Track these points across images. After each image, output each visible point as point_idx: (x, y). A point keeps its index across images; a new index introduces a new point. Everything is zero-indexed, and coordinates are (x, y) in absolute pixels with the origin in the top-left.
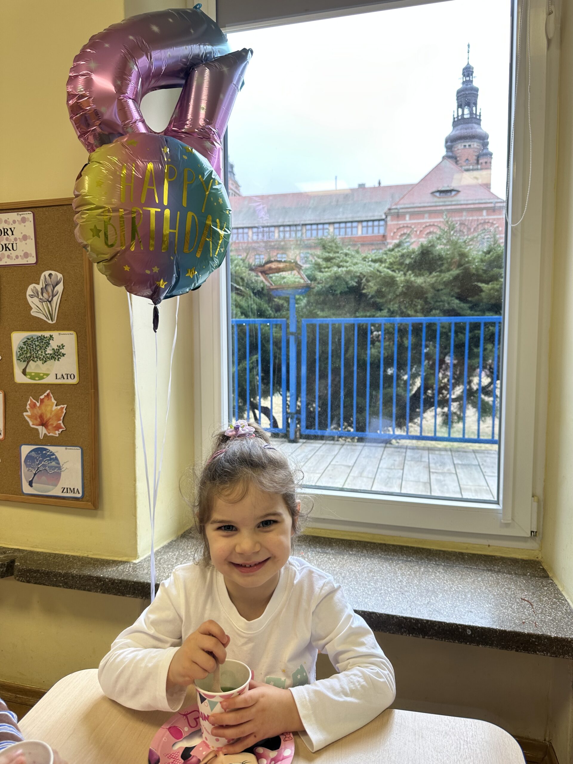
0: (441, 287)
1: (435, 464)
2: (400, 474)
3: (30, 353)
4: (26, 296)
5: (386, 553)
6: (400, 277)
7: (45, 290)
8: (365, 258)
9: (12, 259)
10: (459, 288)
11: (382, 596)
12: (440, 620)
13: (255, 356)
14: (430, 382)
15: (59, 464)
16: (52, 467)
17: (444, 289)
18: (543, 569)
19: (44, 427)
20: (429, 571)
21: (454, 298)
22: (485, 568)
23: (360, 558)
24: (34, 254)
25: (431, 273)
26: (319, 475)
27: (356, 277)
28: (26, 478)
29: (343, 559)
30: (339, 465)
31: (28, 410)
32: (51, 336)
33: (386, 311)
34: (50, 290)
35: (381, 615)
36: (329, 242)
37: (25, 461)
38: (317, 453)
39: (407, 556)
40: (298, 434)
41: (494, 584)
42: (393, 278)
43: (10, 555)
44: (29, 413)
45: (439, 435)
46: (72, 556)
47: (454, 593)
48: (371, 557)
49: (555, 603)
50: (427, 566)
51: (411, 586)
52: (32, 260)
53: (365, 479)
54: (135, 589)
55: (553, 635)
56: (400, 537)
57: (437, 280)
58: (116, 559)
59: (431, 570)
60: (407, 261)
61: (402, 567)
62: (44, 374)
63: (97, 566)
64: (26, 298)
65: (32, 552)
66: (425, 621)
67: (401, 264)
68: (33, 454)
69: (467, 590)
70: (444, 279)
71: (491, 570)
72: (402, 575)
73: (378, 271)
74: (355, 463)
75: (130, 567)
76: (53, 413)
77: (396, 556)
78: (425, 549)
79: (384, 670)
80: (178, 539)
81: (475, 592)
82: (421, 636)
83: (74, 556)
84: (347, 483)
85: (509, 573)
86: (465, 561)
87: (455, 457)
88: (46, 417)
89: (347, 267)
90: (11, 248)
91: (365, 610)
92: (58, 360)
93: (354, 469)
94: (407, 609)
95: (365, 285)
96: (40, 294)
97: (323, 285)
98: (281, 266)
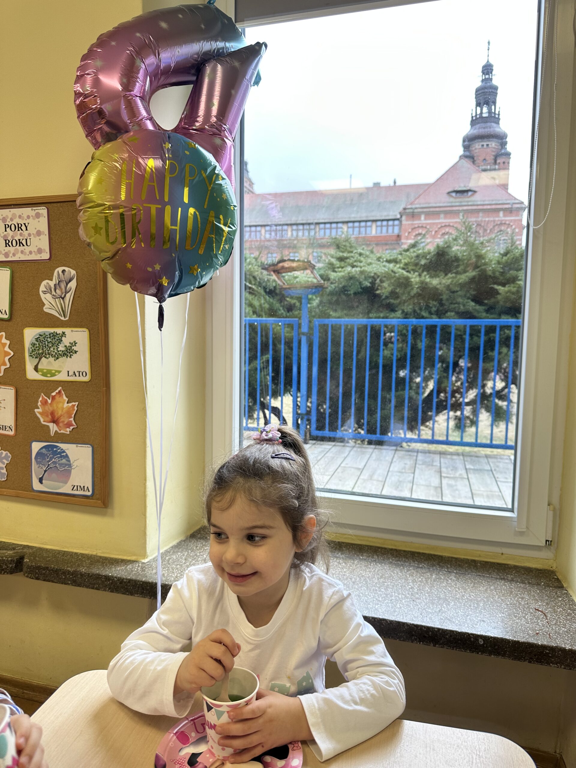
0: (457, 289)
1: (447, 468)
2: (411, 478)
3: (43, 349)
4: (39, 292)
5: (397, 559)
6: (414, 278)
7: (58, 287)
8: (380, 258)
9: (25, 254)
10: (474, 290)
11: (392, 603)
12: (451, 629)
13: (267, 356)
14: (443, 385)
15: (69, 461)
16: (62, 464)
17: (461, 290)
18: (558, 579)
19: (55, 424)
20: (441, 579)
21: (469, 301)
22: (498, 577)
23: (371, 563)
24: (48, 251)
25: (446, 275)
26: (329, 477)
27: (370, 277)
28: (37, 476)
29: (353, 563)
30: (349, 467)
31: (40, 407)
32: (63, 333)
33: (400, 312)
34: (63, 285)
35: (391, 622)
36: (344, 241)
37: (36, 458)
38: (326, 455)
41: (507, 593)
42: (407, 279)
43: (19, 551)
44: (40, 410)
45: (451, 439)
46: (81, 553)
47: (466, 602)
48: (382, 563)
49: (569, 614)
50: (439, 572)
51: (422, 593)
52: (46, 256)
53: (375, 482)
54: (143, 589)
55: (568, 647)
56: (412, 542)
57: (452, 281)
58: (125, 558)
59: (442, 577)
60: (423, 262)
61: (413, 573)
62: (56, 371)
63: (106, 565)
64: (39, 295)
65: (40, 549)
66: (436, 630)
67: (416, 265)
68: (44, 451)
69: (479, 599)
70: (460, 281)
71: (503, 579)
72: (414, 581)
73: (392, 271)
74: (365, 466)
75: (139, 566)
76: (64, 411)
77: (407, 562)
78: (437, 555)
79: (394, 679)
81: (488, 601)
82: (432, 645)
83: (83, 554)
84: (357, 485)
85: (523, 582)
86: (477, 569)
87: (467, 461)
88: (58, 414)
89: (361, 267)
90: (25, 244)
91: (376, 616)
92: (70, 357)
93: (364, 471)
94: (418, 616)
95: (378, 286)
96: (53, 290)
97: (336, 285)
98: (294, 265)
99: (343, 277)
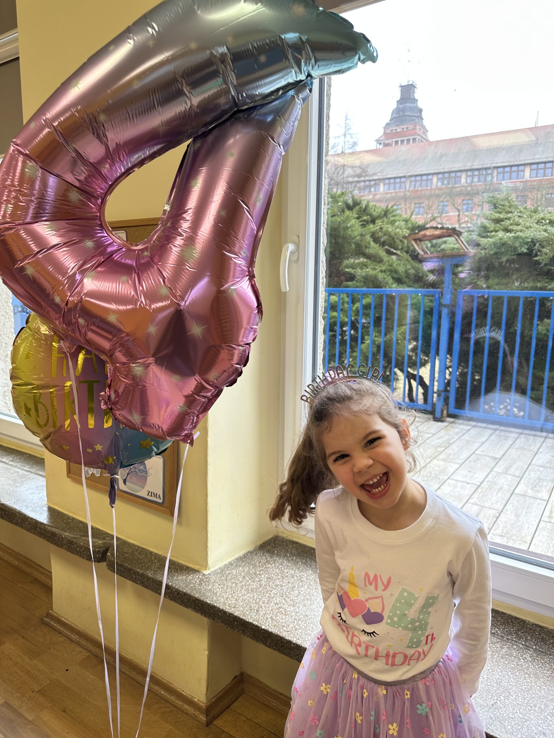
15: (146, 468)
16: (141, 470)
20: (512, 655)
26: (457, 466)
27: (527, 243)
28: (121, 477)
30: (485, 455)
36: (502, 201)
38: (462, 438)
40: (445, 412)
43: (108, 542)
47: (532, 697)
53: (509, 477)
58: (190, 565)
59: (515, 654)
74: (504, 455)
75: (198, 578)
80: (254, 550)
84: (487, 480)
89: (516, 232)
93: (501, 462)
95: (536, 252)
97: (487, 251)
98: (438, 232)
99: (495, 244)
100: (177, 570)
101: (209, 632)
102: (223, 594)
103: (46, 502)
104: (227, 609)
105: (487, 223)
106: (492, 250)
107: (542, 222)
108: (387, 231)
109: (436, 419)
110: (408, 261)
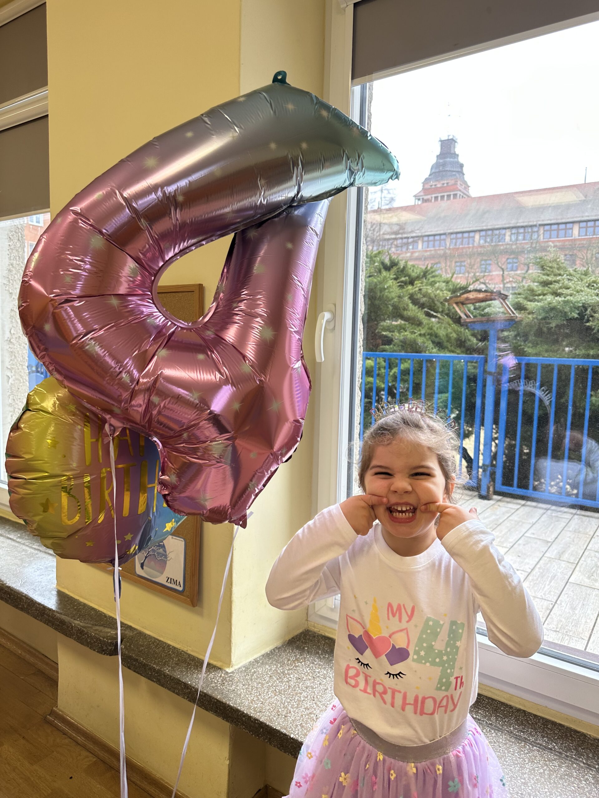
15: (165, 552)
16: (160, 553)
27: (578, 308)
28: (139, 561)
30: (536, 538)
39: (549, 739)
40: (491, 489)
59: (575, 774)
61: (536, 757)
63: (190, 668)
65: (140, 634)
72: (531, 772)
74: (556, 538)
75: (221, 676)
80: (283, 646)
83: (175, 648)
89: (566, 296)
95: (589, 317)
97: (535, 316)
98: (481, 295)
100: (197, 666)
101: (231, 737)
102: (247, 696)
103: (55, 586)
104: (252, 713)
105: (535, 286)
106: (540, 315)
107: (593, 286)
108: (427, 292)
109: (482, 497)
110: (449, 325)
